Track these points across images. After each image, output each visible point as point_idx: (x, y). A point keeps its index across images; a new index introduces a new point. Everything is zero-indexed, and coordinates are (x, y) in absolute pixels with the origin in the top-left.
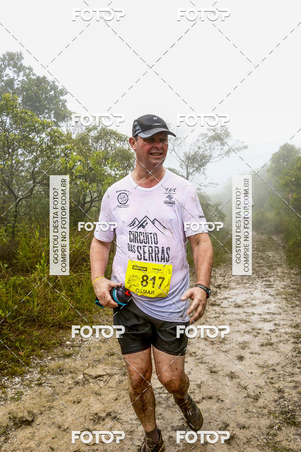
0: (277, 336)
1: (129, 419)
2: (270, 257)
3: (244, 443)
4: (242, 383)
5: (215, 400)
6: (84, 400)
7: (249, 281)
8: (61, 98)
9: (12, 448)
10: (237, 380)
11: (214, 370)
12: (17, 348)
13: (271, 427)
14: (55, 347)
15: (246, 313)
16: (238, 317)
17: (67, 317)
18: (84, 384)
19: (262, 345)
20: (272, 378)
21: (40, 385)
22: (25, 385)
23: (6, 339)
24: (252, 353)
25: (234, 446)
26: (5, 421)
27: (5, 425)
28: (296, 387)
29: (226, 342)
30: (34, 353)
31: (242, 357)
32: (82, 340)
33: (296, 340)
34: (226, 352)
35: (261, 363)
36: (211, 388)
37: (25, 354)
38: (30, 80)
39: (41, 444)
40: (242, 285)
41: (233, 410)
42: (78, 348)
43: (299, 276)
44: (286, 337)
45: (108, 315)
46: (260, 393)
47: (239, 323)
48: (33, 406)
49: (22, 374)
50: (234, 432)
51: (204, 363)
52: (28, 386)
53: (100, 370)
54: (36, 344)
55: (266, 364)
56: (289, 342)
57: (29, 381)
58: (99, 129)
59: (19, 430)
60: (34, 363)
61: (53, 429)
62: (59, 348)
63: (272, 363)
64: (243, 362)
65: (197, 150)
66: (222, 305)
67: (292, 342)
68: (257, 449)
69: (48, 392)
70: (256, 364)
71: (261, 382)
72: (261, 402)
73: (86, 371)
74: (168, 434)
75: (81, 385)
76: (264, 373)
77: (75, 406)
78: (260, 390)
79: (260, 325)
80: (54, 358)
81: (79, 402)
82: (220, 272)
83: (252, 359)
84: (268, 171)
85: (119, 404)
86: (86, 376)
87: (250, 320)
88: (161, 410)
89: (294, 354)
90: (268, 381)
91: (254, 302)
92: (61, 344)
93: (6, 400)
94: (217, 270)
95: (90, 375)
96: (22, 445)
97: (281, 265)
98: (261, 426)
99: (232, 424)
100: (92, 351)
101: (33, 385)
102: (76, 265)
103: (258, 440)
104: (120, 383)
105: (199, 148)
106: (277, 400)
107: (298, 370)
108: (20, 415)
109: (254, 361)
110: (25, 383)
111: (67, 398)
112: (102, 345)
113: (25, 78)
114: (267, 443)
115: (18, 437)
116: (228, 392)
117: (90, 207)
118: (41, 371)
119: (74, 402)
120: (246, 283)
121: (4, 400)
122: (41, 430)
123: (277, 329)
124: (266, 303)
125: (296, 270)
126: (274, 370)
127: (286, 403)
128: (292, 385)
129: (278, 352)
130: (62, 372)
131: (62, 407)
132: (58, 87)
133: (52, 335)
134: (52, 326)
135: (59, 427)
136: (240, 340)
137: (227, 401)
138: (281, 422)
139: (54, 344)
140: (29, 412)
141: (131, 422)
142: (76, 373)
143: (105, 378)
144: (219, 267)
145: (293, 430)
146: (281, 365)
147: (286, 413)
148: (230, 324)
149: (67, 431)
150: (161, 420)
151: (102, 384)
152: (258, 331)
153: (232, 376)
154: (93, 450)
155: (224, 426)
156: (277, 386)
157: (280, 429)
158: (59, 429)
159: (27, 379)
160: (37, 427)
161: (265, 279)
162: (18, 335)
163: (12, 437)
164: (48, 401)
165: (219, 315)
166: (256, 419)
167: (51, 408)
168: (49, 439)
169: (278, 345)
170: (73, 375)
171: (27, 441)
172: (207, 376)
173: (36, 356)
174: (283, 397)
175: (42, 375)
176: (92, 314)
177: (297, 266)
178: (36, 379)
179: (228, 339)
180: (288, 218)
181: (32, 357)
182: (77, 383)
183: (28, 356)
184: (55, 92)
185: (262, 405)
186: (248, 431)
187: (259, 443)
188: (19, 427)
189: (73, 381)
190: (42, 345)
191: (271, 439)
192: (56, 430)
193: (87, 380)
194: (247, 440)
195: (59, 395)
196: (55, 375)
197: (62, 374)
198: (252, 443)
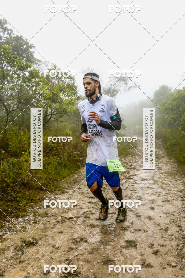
0: (171, 197)
4: (157, 222)
5: (142, 231)
6: (65, 231)
8: (31, 50)
9: (27, 258)
10: (153, 221)
11: (138, 215)
12: (17, 201)
13: (178, 245)
14: (39, 201)
15: (150, 183)
16: (146, 186)
17: (45, 184)
18: (62, 223)
19: (163, 201)
20: (173, 220)
21: (35, 223)
22: (26, 223)
23: (10, 196)
24: (158, 206)
25: (159, 256)
26: (19, 243)
27: (20, 245)
29: (142, 199)
30: (28, 205)
31: (153, 208)
32: (55, 197)
33: (182, 199)
34: (143, 205)
35: (165, 211)
36: (139, 225)
37: (22, 205)
38: (11, 37)
39: (44, 256)
41: (154, 236)
43: (176, 163)
44: (176, 197)
45: (67, 183)
46: (168, 227)
47: (147, 189)
48: (35, 235)
49: (23, 217)
50: (158, 249)
51: (132, 211)
52: (28, 223)
53: (70, 215)
54: (28, 199)
55: (168, 212)
56: (179, 200)
57: (29, 220)
59: (29, 248)
60: (29, 210)
61: (49, 248)
62: (42, 202)
63: (171, 211)
64: (154, 211)
65: (110, 86)
66: (134, 179)
67: (180, 200)
68: (172, 257)
69: (42, 227)
70: (162, 212)
71: (167, 221)
72: (169, 232)
73: (63, 215)
76: (168, 217)
77: (60, 235)
79: (159, 190)
80: (41, 207)
81: (62, 233)
83: (159, 209)
84: (152, 101)
86: (63, 218)
87: (153, 188)
88: (113, 237)
89: (183, 206)
92: (43, 199)
93: (17, 231)
94: (126, 159)
95: (65, 217)
96: (33, 256)
97: (164, 157)
98: (172, 245)
99: (156, 244)
101: (31, 223)
103: (172, 253)
104: (84, 222)
105: (112, 85)
106: (179, 231)
108: (28, 240)
109: (161, 210)
110: (26, 222)
111: (55, 230)
113: (8, 35)
114: (178, 254)
115: (30, 252)
116: (149, 227)
118: (34, 215)
119: (59, 233)
121: (16, 231)
122: (42, 248)
123: (170, 193)
125: (173, 160)
126: (173, 215)
127: (184, 232)
129: (173, 205)
131: (52, 235)
132: (29, 43)
133: (37, 194)
134: (36, 189)
135: (53, 247)
136: (150, 198)
137: (149, 232)
138: (183, 243)
139: (39, 199)
140: (33, 238)
141: (96, 244)
142: (56, 216)
143: (75, 219)
144: (127, 157)
146: (177, 212)
148: (142, 190)
149: (59, 248)
150: (114, 243)
151: (73, 222)
152: (159, 194)
153: (150, 218)
154: (77, 259)
155: (151, 245)
156: (177, 223)
157: (183, 246)
159: (27, 219)
160: (40, 246)
162: (16, 194)
163: (26, 252)
164: (43, 232)
165: (134, 185)
166: (169, 241)
167: (46, 236)
168: (48, 253)
169: (173, 201)
170: (54, 217)
171: (36, 254)
172: (135, 218)
173: (29, 206)
174: (182, 230)
175: (36, 217)
177: (174, 158)
178: (32, 220)
180: (165, 130)
181: (27, 207)
182: (58, 222)
183: (25, 206)
184: (27, 46)
185: (171, 234)
186: (165, 248)
187: (173, 254)
188: (29, 246)
189: (55, 221)
190: (32, 200)
191: (179, 252)
192: (51, 248)
193: (64, 220)
194: (166, 253)
195: (49, 229)
196: (43, 217)
197: (47, 217)
198: (169, 254)
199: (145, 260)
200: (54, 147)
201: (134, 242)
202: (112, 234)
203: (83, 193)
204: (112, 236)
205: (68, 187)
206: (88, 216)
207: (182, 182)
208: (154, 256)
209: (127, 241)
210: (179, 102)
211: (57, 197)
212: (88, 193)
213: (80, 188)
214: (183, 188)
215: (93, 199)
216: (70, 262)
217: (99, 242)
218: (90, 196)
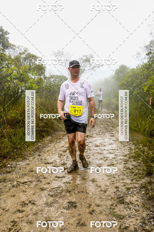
0: (116, 161)
1: (41, 204)
2: (113, 121)
3: (99, 214)
4: (98, 184)
5: (84, 193)
6: (17, 195)
7: (103, 134)
8: (6, 36)
10: (96, 183)
11: (84, 178)
13: (112, 205)
14: (1, 168)
15: (101, 149)
16: (97, 152)
17: (8, 152)
18: (17, 187)
19: (109, 165)
20: (113, 182)
25: (94, 215)
28: (124, 185)
32: (16, 164)
33: (125, 163)
40: (99, 136)
41: (93, 197)
42: (14, 168)
44: (121, 161)
46: (107, 189)
47: (97, 154)
50: (94, 209)
53: (25, 179)
55: (111, 175)
56: (122, 164)
58: (26, 53)
62: (4, 168)
63: (113, 174)
66: (89, 145)
68: (105, 216)
70: (105, 175)
71: (108, 183)
72: (107, 193)
73: (18, 180)
74: (61, 211)
75: (15, 187)
76: (109, 179)
77: (12, 198)
78: (107, 187)
79: (107, 156)
81: (14, 196)
82: (88, 129)
84: (113, 78)
85: (35, 196)
86: (18, 182)
87: (103, 153)
88: (57, 199)
89: (124, 169)
90: (111, 183)
91: (105, 144)
92: (5, 166)
95: (20, 182)
98: (107, 205)
99: (93, 205)
100: (21, 169)
102: (14, 125)
103: (106, 212)
104: (36, 186)
106: (116, 192)
107: (126, 177)
111: (8, 194)
112: (27, 166)
114: (110, 213)
116: (91, 189)
117: (21, 95)
119: (12, 196)
120: (101, 135)
123: (116, 157)
124: (111, 144)
126: (114, 177)
127: (120, 193)
128: (123, 184)
130: (5, 181)
131: (5, 199)
132: (4, 30)
135: (4, 209)
136: (98, 163)
137: (91, 193)
138: (117, 202)
139: (1, 166)
141: (41, 205)
142: (13, 181)
143: (28, 183)
145: (122, 206)
146: (118, 175)
147: (119, 198)
148: (93, 155)
149: (8, 211)
150: (57, 204)
151: (26, 186)
152: (107, 158)
153: (93, 181)
154: (22, 220)
155: (89, 206)
156: (115, 185)
157: (116, 206)
158: (4, 210)
161: (110, 132)
165: (87, 151)
166: (105, 202)
169: (116, 165)
170: (11, 182)
172: (81, 181)
174: (118, 191)
176: (21, 150)
179: (92, 163)
182: (14, 186)
184: (2, 32)
185: (108, 194)
186: (101, 207)
187: (106, 213)
189: (11, 185)
191: (112, 211)
192: (2, 211)
193: (19, 185)
194: (100, 212)
195: (3, 193)
196: (2, 182)
197: (5, 182)
198: (103, 213)
199: (81, 219)
200: (21, 120)
201: (75, 203)
202: (58, 195)
203: (41, 159)
204: (58, 197)
205: (30, 154)
206: (41, 180)
207: (129, 148)
208: (89, 216)
209: (69, 203)
210: (132, 79)
211: (18, 163)
212: (45, 159)
213: (39, 155)
214: (129, 153)
215: (49, 164)
216: (15, 224)
217: (45, 204)
218: (46, 162)
